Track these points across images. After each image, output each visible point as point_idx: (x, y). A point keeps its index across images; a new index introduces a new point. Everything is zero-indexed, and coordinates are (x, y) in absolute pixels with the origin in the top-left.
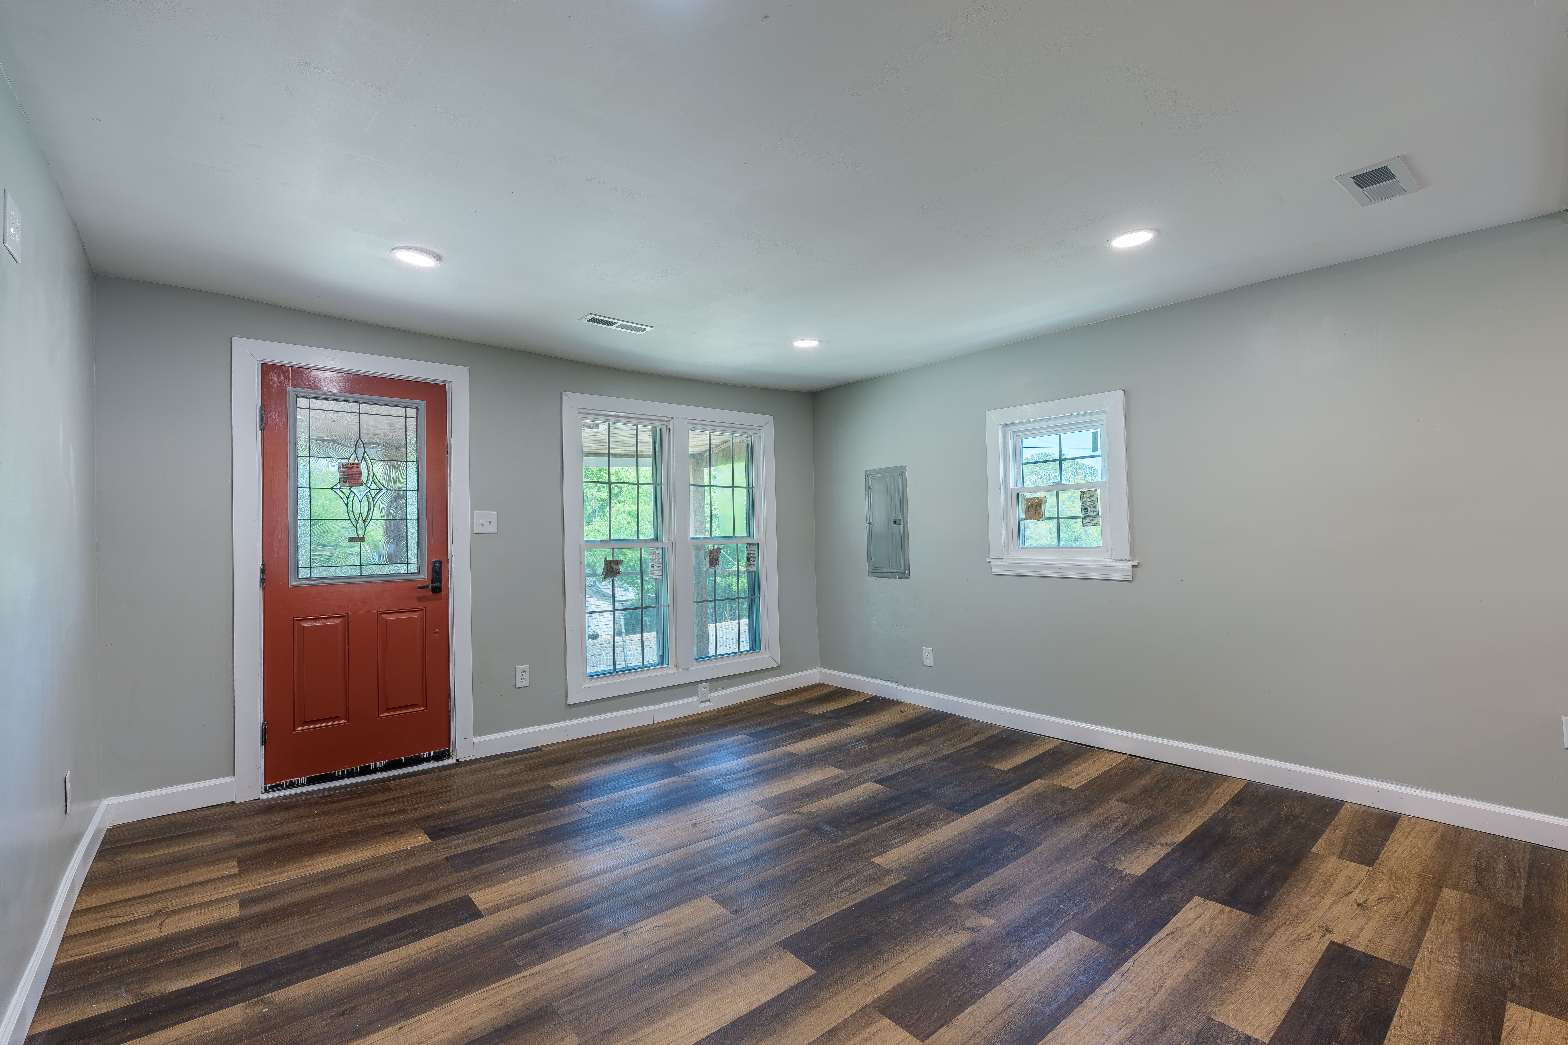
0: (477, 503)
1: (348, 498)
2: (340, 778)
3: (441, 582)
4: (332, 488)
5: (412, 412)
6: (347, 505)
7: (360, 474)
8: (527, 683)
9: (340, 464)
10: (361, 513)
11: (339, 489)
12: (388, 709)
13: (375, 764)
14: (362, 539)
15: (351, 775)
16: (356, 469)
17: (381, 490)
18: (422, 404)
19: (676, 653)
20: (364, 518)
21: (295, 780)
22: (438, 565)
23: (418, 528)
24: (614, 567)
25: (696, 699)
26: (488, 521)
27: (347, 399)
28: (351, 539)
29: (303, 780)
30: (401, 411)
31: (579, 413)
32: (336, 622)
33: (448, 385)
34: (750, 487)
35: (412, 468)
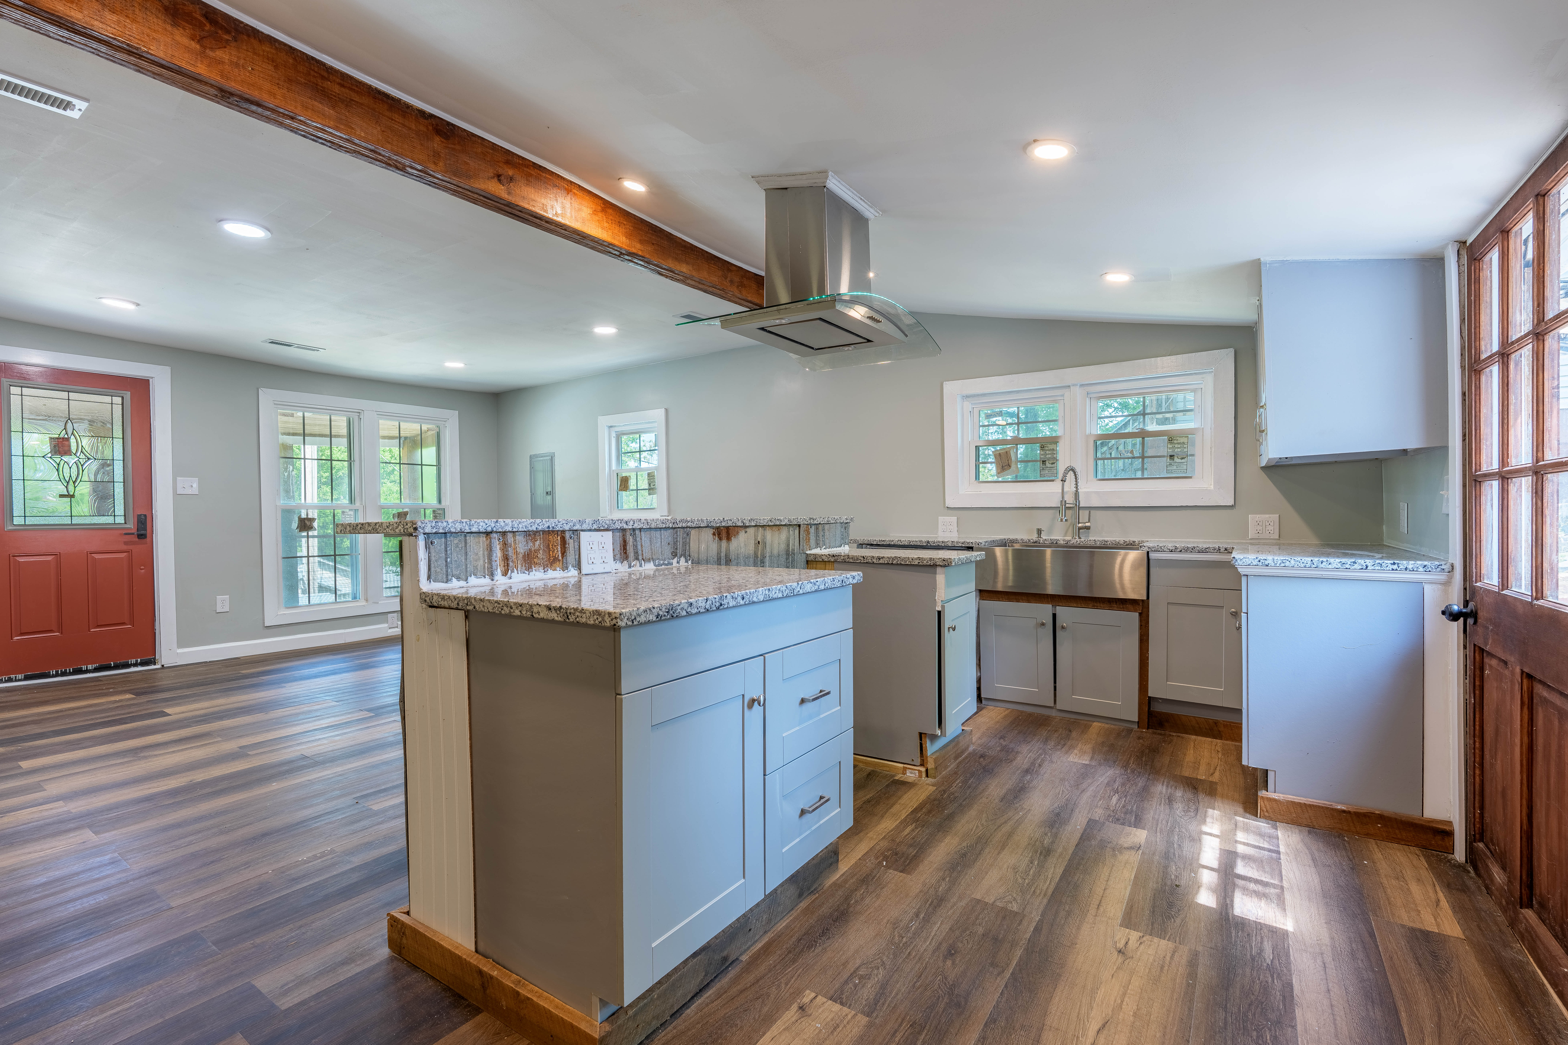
0: (179, 470)
1: (58, 465)
2: (53, 676)
3: (146, 531)
4: (43, 457)
5: (118, 400)
6: (57, 470)
7: (69, 446)
8: (227, 609)
9: (51, 438)
10: (70, 476)
11: (50, 457)
12: (98, 626)
13: (87, 667)
14: (73, 496)
15: (64, 674)
16: (66, 443)
17: (89, 459)
18: (128, 395)
19: (367, 590)
20: (74, 480)
21: (13, 676)
22: (143, 517)
23: (124, 489)
24: (308, 523)
25: (386, 625)
26: (191, 485)
27: (57, 388)
28: (61, 496)
29: (20, 676)
30: (108, 399)
31: (275, 404)
32: (49, 558)
33: (151, 380)
34: (439, 465)
35: (118, 444)
